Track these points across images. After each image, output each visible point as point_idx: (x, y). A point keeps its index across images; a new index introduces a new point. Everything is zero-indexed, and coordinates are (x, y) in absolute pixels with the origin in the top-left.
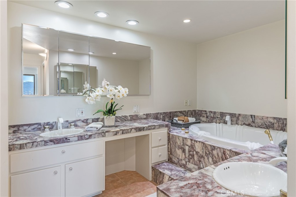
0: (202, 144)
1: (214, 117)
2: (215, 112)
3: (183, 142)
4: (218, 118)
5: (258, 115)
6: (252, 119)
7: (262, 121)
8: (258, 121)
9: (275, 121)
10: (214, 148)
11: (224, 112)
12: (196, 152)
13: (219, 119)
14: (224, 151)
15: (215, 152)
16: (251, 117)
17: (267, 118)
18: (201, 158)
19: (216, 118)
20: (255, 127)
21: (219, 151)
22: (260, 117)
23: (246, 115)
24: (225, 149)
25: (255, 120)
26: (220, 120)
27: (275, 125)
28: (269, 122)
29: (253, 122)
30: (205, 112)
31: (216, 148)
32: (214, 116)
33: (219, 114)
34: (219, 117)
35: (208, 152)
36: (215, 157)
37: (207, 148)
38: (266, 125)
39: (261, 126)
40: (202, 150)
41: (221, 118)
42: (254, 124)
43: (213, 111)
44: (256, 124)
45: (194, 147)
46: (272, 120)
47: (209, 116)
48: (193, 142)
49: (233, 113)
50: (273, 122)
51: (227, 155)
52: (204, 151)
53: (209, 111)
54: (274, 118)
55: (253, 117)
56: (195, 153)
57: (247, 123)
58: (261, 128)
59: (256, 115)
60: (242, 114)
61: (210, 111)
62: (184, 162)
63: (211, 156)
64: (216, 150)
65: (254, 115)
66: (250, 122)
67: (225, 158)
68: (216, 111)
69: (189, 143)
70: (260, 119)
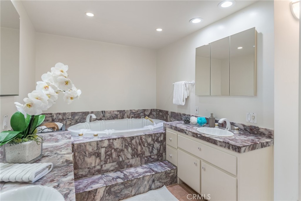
0: (121, 139)
1: (64, 119)
2: (65, 113)
3: (97, 147)
4: (68, 119)
5: (108, 110)
6: (103, 114)
7: (110, 115)
8: (107, 115)
9: (119, 113)
10: (132, 138)
11: (76, 111)
12: (115, 149)
13: (70, 119)
14: (141, 137)
15: (133, 142)
16: (102, 112)
17: (114, 111)
18: (120, 153)
19: (65, 119)
20: (105, 120)
21: (137, 139)
22: (109, 112)
23: (98, 112)
24: (142, 136)
25: (105, 114)
26: (72, 121)
27: (118, 116)
28: (115, 114)
29: (104, 116)
30: (50, 115)
31: (135, 137)
32: (63, 117)
33: (70, 115)
34: (70, 117)
35: (127, 143)
36: (134, 145)
37: (127, 140)
38: (113, 117)
39: (110, 118)
40: (122, 145)
41: (72, 119)
42: (104, 118)
43: (62, 112)
44: (106, 118)
45: (113, 146)
46: (116, 113)
47: (56, 119)
48: (111, 141)
49: (86, 112)
50: (117, 114)
51: (143, 139)
52: (124, 144)
53: (56, 113)
54: (118, 111)
55: (104, 112)
56: (113, 151)
57: (99, 118)
58: (110, 119)
59: (106, 110)
60: (95, 112)
61: (58, 113)
62: (98, 167)
63: (130, 146)
64: (134, 139)
65: (104, 111)
66: (101, 117)
67: (142, 142)
68: (67, 112)
69: (106, 144)
70: (109, 113)
